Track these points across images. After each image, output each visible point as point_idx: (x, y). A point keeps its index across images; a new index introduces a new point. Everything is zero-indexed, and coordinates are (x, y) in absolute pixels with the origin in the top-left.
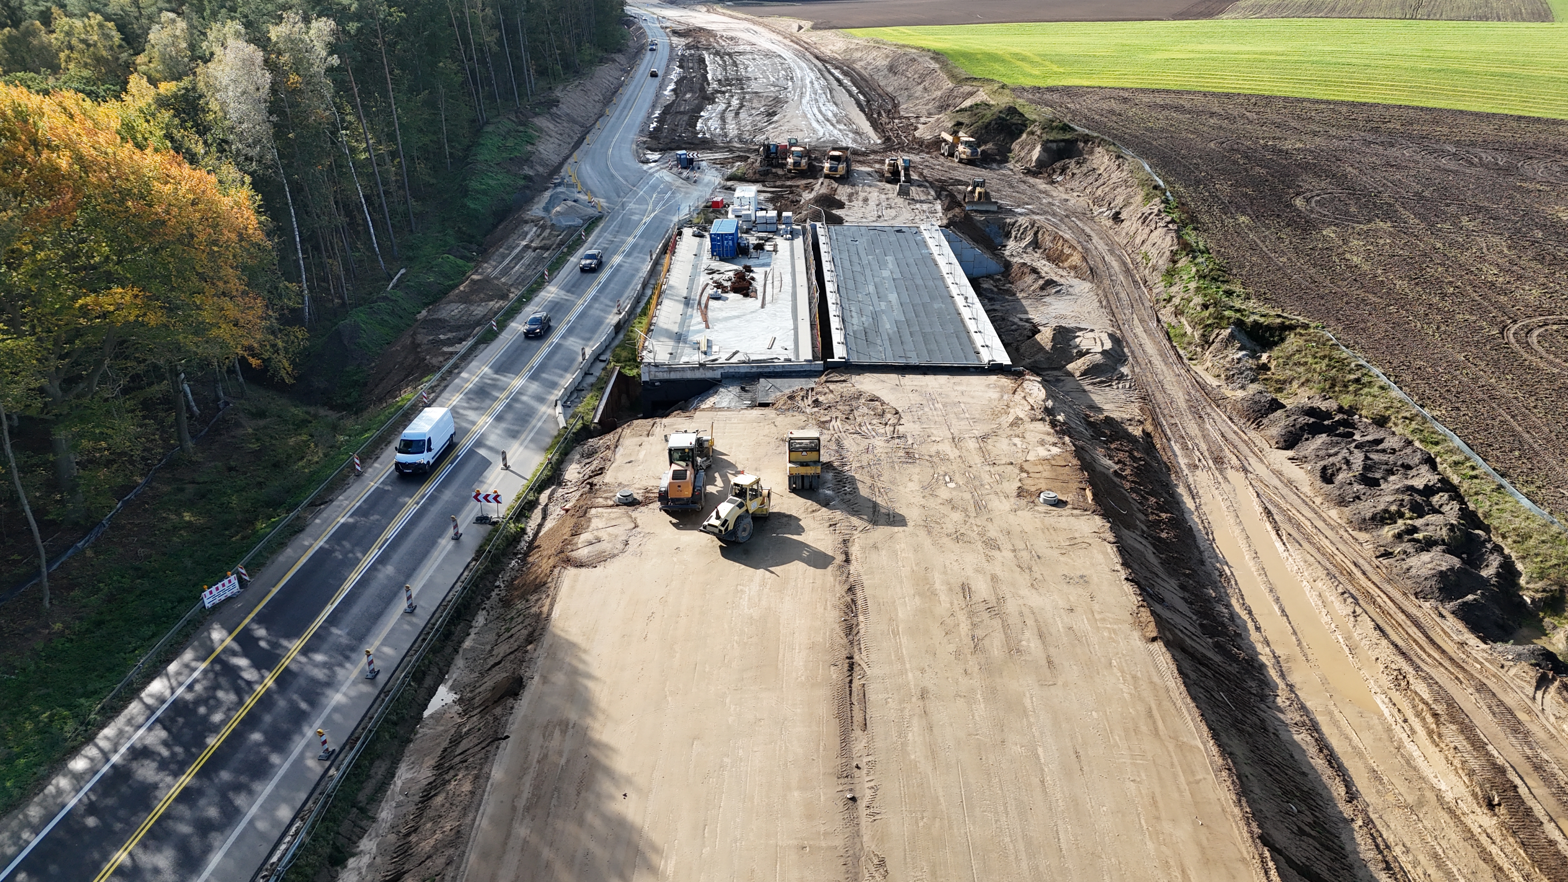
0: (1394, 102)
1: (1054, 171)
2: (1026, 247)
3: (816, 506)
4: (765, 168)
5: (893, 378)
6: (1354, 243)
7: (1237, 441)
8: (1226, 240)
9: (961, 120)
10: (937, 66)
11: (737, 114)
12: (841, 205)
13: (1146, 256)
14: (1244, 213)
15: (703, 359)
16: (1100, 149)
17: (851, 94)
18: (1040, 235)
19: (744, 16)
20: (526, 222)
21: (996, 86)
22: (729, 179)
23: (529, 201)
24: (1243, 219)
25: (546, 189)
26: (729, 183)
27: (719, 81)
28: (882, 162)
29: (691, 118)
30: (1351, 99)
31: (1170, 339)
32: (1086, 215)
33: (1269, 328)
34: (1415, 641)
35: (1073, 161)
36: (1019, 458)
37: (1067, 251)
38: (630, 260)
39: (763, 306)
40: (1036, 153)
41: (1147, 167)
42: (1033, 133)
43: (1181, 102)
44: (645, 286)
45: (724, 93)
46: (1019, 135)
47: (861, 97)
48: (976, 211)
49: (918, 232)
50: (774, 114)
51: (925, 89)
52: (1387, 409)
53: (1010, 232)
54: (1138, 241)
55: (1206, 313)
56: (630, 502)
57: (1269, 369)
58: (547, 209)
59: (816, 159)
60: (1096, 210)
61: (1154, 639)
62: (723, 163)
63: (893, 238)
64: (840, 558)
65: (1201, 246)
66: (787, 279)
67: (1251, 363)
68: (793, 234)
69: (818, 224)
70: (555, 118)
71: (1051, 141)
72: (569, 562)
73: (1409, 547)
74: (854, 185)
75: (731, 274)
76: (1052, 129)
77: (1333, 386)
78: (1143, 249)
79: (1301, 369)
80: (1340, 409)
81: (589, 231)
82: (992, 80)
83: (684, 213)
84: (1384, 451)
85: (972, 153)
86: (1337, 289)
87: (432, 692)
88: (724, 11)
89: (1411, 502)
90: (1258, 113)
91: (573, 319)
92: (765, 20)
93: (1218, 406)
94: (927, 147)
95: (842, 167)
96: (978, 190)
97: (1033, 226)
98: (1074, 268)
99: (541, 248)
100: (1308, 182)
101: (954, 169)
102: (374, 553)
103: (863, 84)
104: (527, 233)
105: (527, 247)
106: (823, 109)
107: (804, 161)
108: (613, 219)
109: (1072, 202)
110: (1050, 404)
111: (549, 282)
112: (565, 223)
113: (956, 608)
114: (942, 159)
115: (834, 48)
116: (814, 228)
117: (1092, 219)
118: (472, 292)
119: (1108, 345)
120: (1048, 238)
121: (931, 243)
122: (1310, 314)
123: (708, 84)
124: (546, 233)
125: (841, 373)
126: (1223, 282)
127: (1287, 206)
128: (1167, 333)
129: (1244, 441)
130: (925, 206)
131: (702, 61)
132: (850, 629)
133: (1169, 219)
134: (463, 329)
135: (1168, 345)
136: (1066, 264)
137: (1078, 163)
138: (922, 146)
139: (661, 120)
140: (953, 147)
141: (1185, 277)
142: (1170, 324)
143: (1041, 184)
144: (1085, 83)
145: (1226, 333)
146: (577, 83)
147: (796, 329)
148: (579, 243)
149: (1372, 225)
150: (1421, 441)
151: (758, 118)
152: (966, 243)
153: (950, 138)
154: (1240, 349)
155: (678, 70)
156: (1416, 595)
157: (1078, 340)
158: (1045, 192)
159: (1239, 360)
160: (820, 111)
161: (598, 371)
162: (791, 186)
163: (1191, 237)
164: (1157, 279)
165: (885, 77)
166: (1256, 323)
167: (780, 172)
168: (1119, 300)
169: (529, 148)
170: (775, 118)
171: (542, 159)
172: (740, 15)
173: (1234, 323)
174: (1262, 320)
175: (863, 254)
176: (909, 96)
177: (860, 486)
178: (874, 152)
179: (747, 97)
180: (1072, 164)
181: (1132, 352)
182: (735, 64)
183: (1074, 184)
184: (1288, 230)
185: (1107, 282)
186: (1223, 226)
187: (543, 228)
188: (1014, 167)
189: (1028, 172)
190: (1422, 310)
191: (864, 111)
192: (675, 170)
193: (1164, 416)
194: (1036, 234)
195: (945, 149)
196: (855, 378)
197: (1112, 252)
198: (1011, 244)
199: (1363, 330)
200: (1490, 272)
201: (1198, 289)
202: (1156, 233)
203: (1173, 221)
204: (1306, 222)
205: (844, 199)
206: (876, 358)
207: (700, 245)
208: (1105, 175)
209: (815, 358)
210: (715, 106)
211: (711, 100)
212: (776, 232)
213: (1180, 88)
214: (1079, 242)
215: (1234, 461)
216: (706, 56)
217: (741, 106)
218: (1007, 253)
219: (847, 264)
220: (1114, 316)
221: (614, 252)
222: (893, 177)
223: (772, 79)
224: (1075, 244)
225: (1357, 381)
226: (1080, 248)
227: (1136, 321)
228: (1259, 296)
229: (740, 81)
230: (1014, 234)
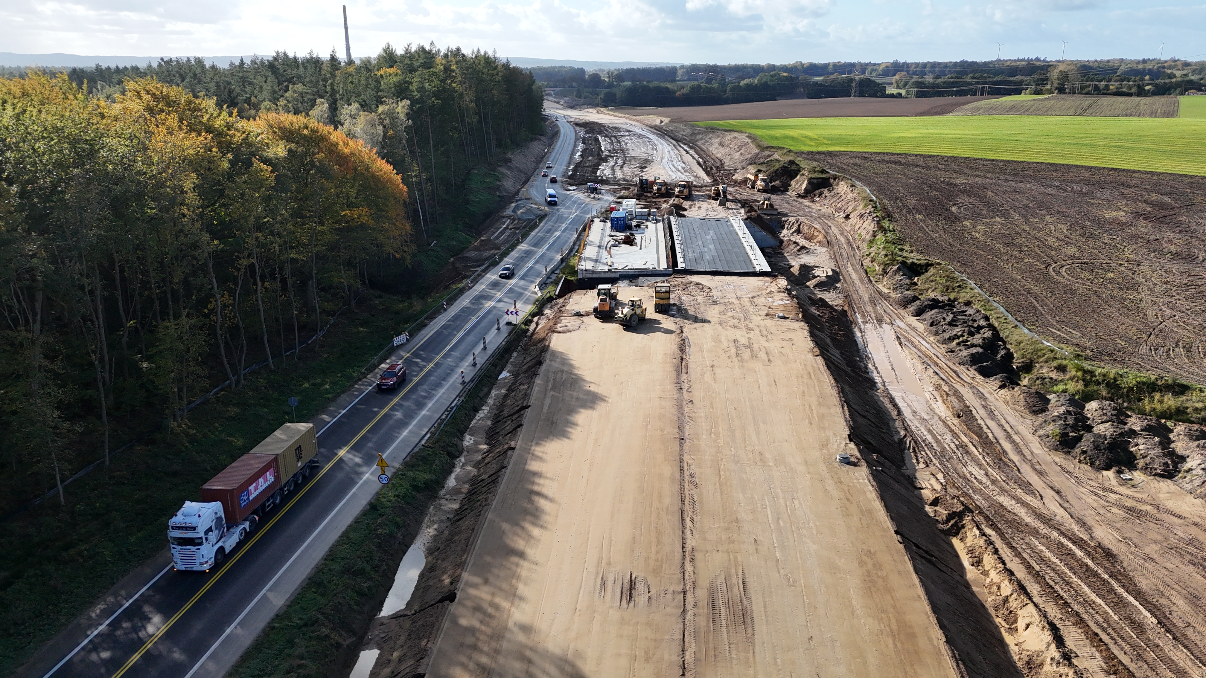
0: (1035, 161)
1: (815, 196)
2: (793, 233)
3: (667, 317)
4: (640, 192)
5: (709, 277)
6: (979, 227)
7: (892, 313)
8: (906, 225)
9: (760, 168)
10: (750, 141)
11: (622, 167)
12: (685, 210)
13: (860, 235)
14: (920, 214)
15: (610, 268)
16: (842, 183)
17: (694, 158)
18: (801, 227)
19: (623, 115)
20: (504, 217)
21: (785, 151)
22: (619, 198)
23: (504, 208)
24: (918, 216)
25: (512, 202)
26: (619, 200)
27: (609, 151)
28: (710, 191)
29: (593, 169)
30: (1008, 159)
31: (867, 273)
32: (830, 217)
33: (920, 265)
34: (951, 376)
35: (826, 190)
36: (770, 304)
37: (816, 234)
38: (564, 234)
39: (641, 249)
40: (804, 186)
41: (868, 191)
42: (803, 175)
43: (900, 159)
44: (574, 244)
45: (613, 157)
46: (796, 176)
47: (701, 160)
48: (765, 214)
49: (729, 221)
50: (645, 167)
51: (741, 154)
52: (971, 297)
53: (784, 225)
54: (857, 228)
55: (887, 259)
56: (578, 314)
57: (917, 285)
58: (514, 211)
59: (670, 189)
60: (837, 214)
61: (817, 356)
62: (615, 191)
63: (714, 223)
64: (678, 331)
65: (891, 228)
66: (654, 239)
67: (908, 281)
68: (657, 221)
69: (671, 217)
70: (509, 168)
71: (814, 178)
72: (554, 332)
73: (962, 348)
74: (693, 201)
75: (623, 237)
76: (815, 172)
77: (947, 290)
78: (859, 232)
79: (933, 283)
80: (949, 300)
81: (541, 220)
82: (784, 148)
83: (594, 213)
84: (966, 315)
85: (766, 186)
86: (962, 248)
87: (500, 373)
88: (609, 112)
89: (968, 331)
90: (946, 165)
91: (537, 257)
92: (638, 118)
93: (886, 300)
94: (739, 184)
95: (686, 191)
96: (766, 202)
97: (797, 222)
98: (819, 242)
99: (514, 228)
100: (963, 199)
101: (754, 194)
102: (462, 333)
103: (702, 153)
104: (505, 223)
105: (506, 228)
106: (676, 165)
107: (663, 189)
108: (552, 216)
109: (823, 210)
110: (789, 287)
111: (522, 243)
112: (525, 217)
113: (730, 345)
114: (748, 190)
115: (684, 133)
116: (669, 219)
117: (834, 219)
118: (481, 245)
119: (830, 273)
120: (806, 228)
121: (735, 226)
122: (944, 259)
123: (603, 152)
124: (516, 222)
125: (681, 274)
126: (899, 245)
127: (946, 210)
128: (866, 271)
129: (896, 314)
130: (735, 211)
131: (597, 140)
132: (682, 350)
133: (875, 215)
134: (479, 262)
135: (865, 275)
136: (815, 241)
137: (829, 190)
138: (736, 183)
139: (575, 170)
140: (754, 182)
141: (879, 243)
142: (868, 267)
143: (806, 202)
144: (843, 149)
145: (895, 267)
146: (519, 151)
147: (658, 258)
148: (535, 226)
149: (993, 220)
150: (984, 310)
151: (635, 169)
152: (757, 229)
153: (752, 178)
154: (903, 275)
155: (582, 145)
156: (959, 364)
157: (814, 272)
158: (809, 207)
159: (901, 280)
160: (674, 166)
161: (554, 277)
162: (655, 202)
163: (886, 224)
164: (864, 246)
165: (717, 148)
166: (913, 263)
167: (649, 195)
168: (842, 255)
169: (498, 183)
170: (646, 170)
171: (506, 189)
172: (620, 115)
173: (900, 263)
174: (916, 262)
175: (696, 229)
176: (731, 159)
177: (689, 311)
178: (706, 186)
179: (628, 159)
180: (826, 191)
181: (844, 278)
182: (619, 142)
183: (826, 202)
184: (944, 222)
185: (836, 248)
186: (906, 219)
187: (514, 220)
188: (791, 193)
189: (799, 196)
190: (1006, 258)
191: (702, 167)
192: (586, 194)
193: (855, 304)
194: (799, 226)
195: (750, 184)
196: (689, 277)
197: (842, 234)
198: (785, 232)
199: (971, 266)
200: (1051, 241)
201: (884, 248)
202: (866, 222)
203: (877, 216)
204: (956, 218)
205: (686, 207)
206: (700, 268)
207: (604, 226)
208: (844, 196)
209: (668, 268)
210: (608, 164)
211: (605, 160)
212: (647, 220)
213: (901, 152)
214: (823, 229)
215: (888, 321)
216: (600, 138)
217: (624, 163)
218: (781, 235)
219: (687, 233)
220: (837, 262)
221: (556, 231)
222: (716, 196)
223: (643, 150)
224: (821, 230)
225: (959, 286)
226: (823, 232)
227: (849, 265)
228: (918, 251)
229: (623, 151)
230: (786, 226)
